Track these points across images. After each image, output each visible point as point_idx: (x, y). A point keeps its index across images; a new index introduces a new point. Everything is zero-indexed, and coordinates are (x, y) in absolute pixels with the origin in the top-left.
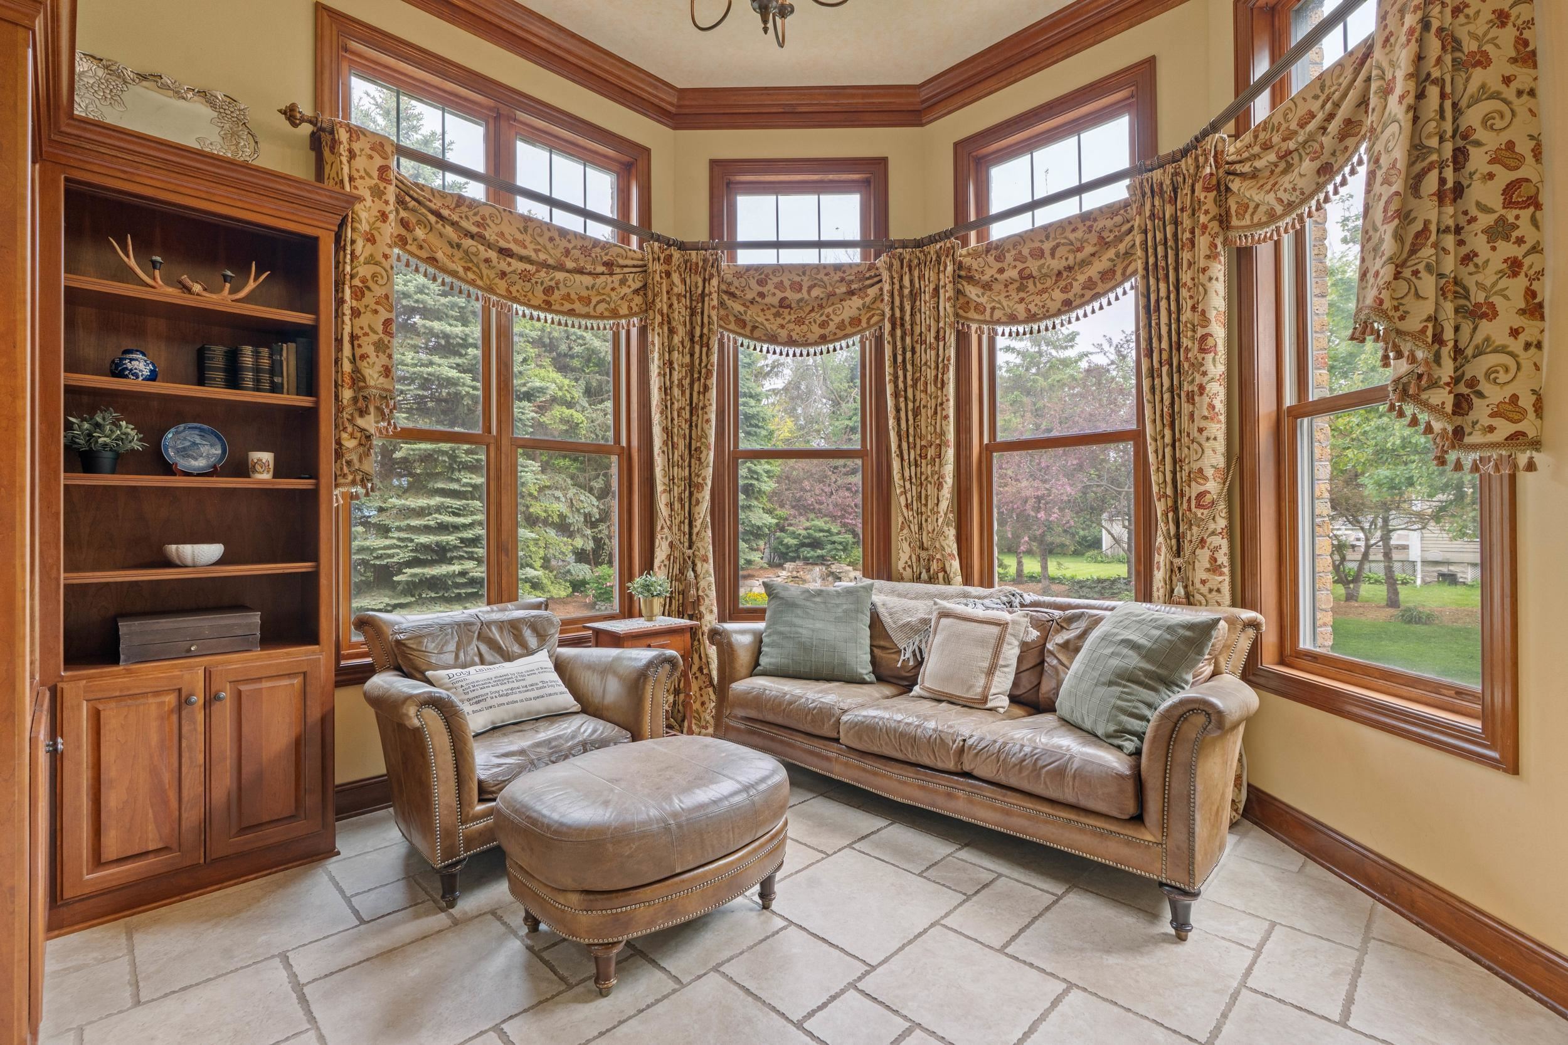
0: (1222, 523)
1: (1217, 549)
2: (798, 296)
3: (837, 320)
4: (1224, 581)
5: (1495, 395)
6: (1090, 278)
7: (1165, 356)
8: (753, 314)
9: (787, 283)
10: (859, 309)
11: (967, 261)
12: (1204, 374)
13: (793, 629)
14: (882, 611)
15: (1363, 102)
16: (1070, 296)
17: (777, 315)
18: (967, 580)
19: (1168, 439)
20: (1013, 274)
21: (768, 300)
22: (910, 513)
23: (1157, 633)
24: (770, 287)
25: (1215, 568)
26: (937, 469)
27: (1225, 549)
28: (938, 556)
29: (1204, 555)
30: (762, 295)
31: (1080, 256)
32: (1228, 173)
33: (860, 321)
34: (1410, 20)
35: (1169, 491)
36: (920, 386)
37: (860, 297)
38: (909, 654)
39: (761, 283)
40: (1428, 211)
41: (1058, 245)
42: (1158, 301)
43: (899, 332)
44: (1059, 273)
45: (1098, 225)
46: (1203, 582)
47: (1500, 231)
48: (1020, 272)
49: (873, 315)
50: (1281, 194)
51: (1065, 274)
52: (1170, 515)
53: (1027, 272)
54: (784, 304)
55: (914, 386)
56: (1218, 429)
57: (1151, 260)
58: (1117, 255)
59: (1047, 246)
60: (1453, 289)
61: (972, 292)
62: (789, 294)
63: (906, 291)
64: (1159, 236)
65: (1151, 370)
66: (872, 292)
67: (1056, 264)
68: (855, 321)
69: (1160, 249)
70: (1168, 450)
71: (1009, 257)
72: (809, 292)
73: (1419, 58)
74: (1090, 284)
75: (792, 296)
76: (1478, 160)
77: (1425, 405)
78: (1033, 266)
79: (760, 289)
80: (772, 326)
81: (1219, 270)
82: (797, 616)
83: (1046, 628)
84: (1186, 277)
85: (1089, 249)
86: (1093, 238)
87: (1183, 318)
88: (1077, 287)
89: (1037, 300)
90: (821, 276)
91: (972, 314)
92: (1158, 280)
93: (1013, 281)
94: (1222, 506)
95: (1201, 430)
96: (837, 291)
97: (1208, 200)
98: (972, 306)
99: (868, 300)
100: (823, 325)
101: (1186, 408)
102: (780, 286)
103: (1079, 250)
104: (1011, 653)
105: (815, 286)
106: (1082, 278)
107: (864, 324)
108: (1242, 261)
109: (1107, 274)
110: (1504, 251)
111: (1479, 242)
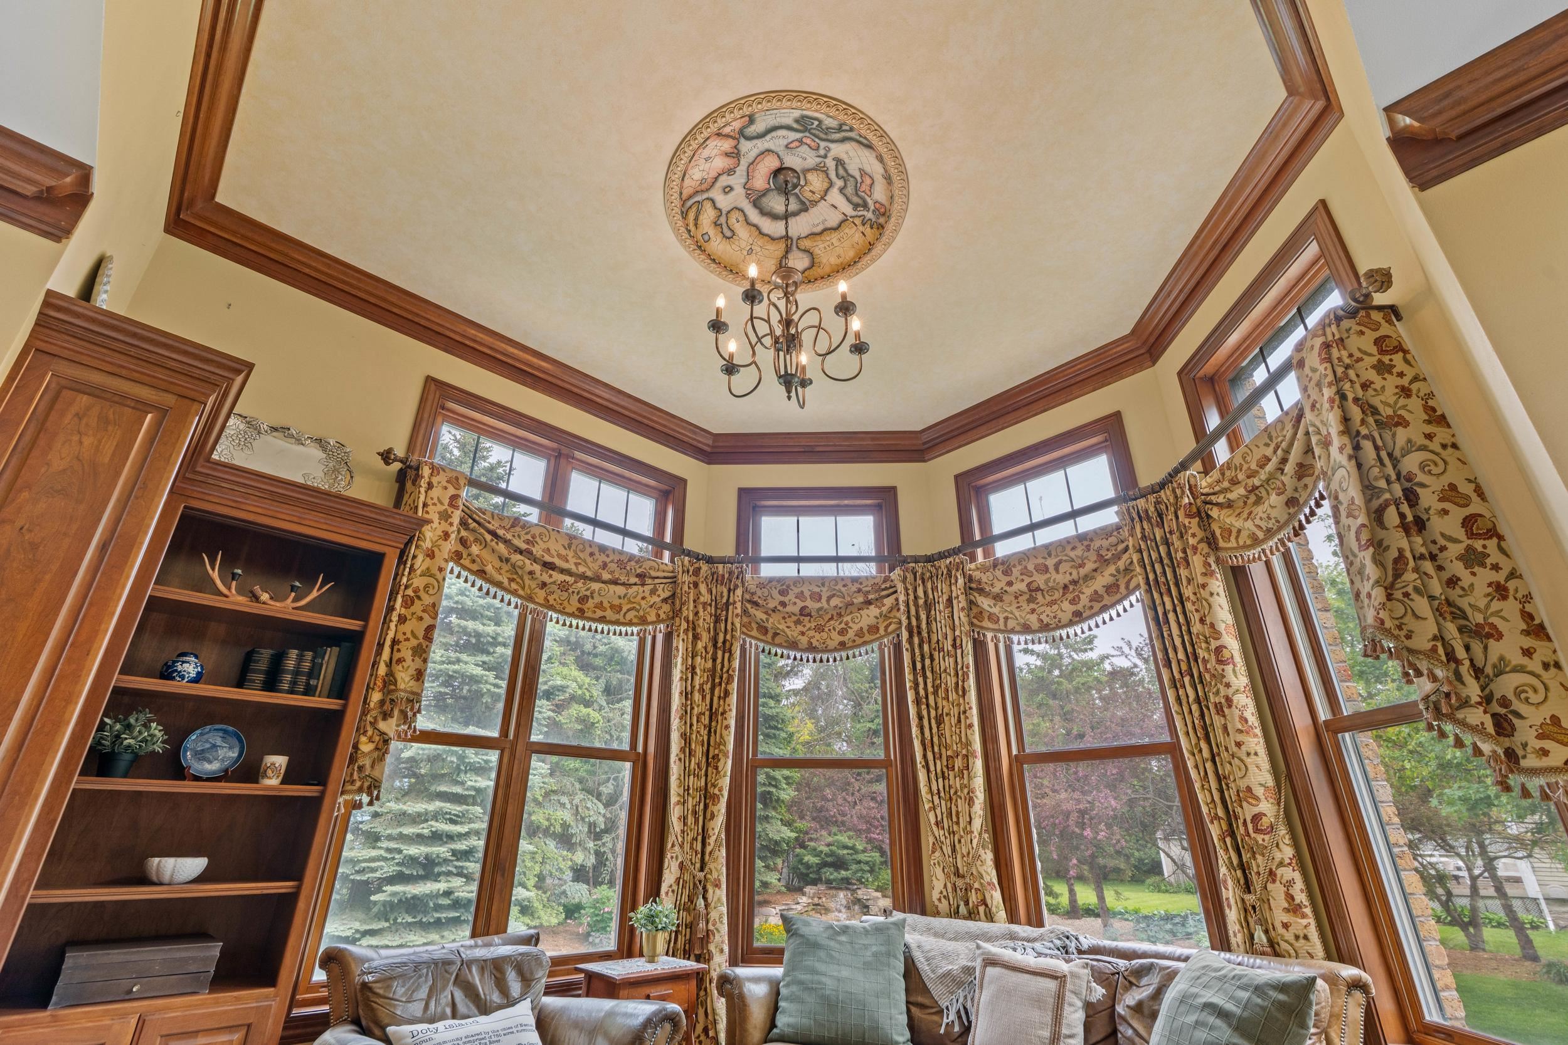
0: (1288, 852)
1: (1290, 884)
2: (818, 605)
3: (856, 627)
4: (1308, 923)
5: (1533, 716)
6: (1096, 592)
7: (1184, 667)
8: (774, 622)
9: (807, 594)
10: (877, 618)
11: (977, 575)
12: (1228, 685)
13: (816, 977)
14: (917, 955)
15: (1308, 450)
16: (1079, 607)
17: (798, 622)
18: (1013, 918)
19: (1206, 753)
20: (1022, 586)
21: (789, 609)
22: (942, 832)
23: (1244, 995)
24: (791, 597)
25: (1294, 909)
26: (966, 782)
27: (1299, 884)
28: (976, 885)
29: (1277, 891)
30: (783, 604)
31: (1083, 572)
32: (1206, 503)
33: (878, 629)
34: (1328, 392)
35: (1221, 812)
36: (941, 693)
37: (877, 606)
38: (952, 1016)
39: (783, 593)
40: (1398, 541)
41: (1060, 562)
42: (1165, 614)
43: (916, 640)
44: (1065, 587)
45: (1097, 544)
46: (1286, 926)
47: (1472, 558)
48: (1028, 585)
49: (890, 624)
50: (1258, 522)
51: (1071, 588)
52: (1228, 840)
53: (1034, 585)
54: (804, 612)
55: (935, 693)
56: (1256, 743)
57: (1151, 577)
58: (1118, 571)
59: (1051, 562)
60: (1449, 610)
61: (985, 603)
62: (809, 603)
63: (921, 602)
64: (1154, 555)
65: (1173, 680)
66: (889, 602)
67: (1062, 579)
68: (873, 629)
69: (1157, 567)
70: (1209, 765)
71: (1016, 572)
72: (828, 601)
73: (1346, 420)
74: (1096, 597)
75: (812, 605)
76: (1428, 499)
77: (1463, 724)
78: (1040, 580)
79: (782, 599)
80: (793, 633)
81: (1217, 585)
82: (820, 960)
83: (1110, 981)
84: (1188, 592)
85: (1090, 566)
86: (1093, 556)
87: (1194, 630)
88: (1084, 600)
89: (1048, 610)
90: (839, 587)
91: (986, 623)
92: (1161, 594)
93: (1022, 593)
94: (1283, 831)
95: (1239, 745)
96: (855, 601)
97: (1193, 525)
98: (986, 615)
99: (884, 609)
100: (842, 632)
101: (1218, 721)
102: (800, 596)
103: (1082, 566)
104: (1075, 1017)
105: (834, 595)
106: (1088, 592)
107: (882, 632)
108: (1238, 578)
109: (1111, 589)
110: (1484, 577)
111: (1458, 568)
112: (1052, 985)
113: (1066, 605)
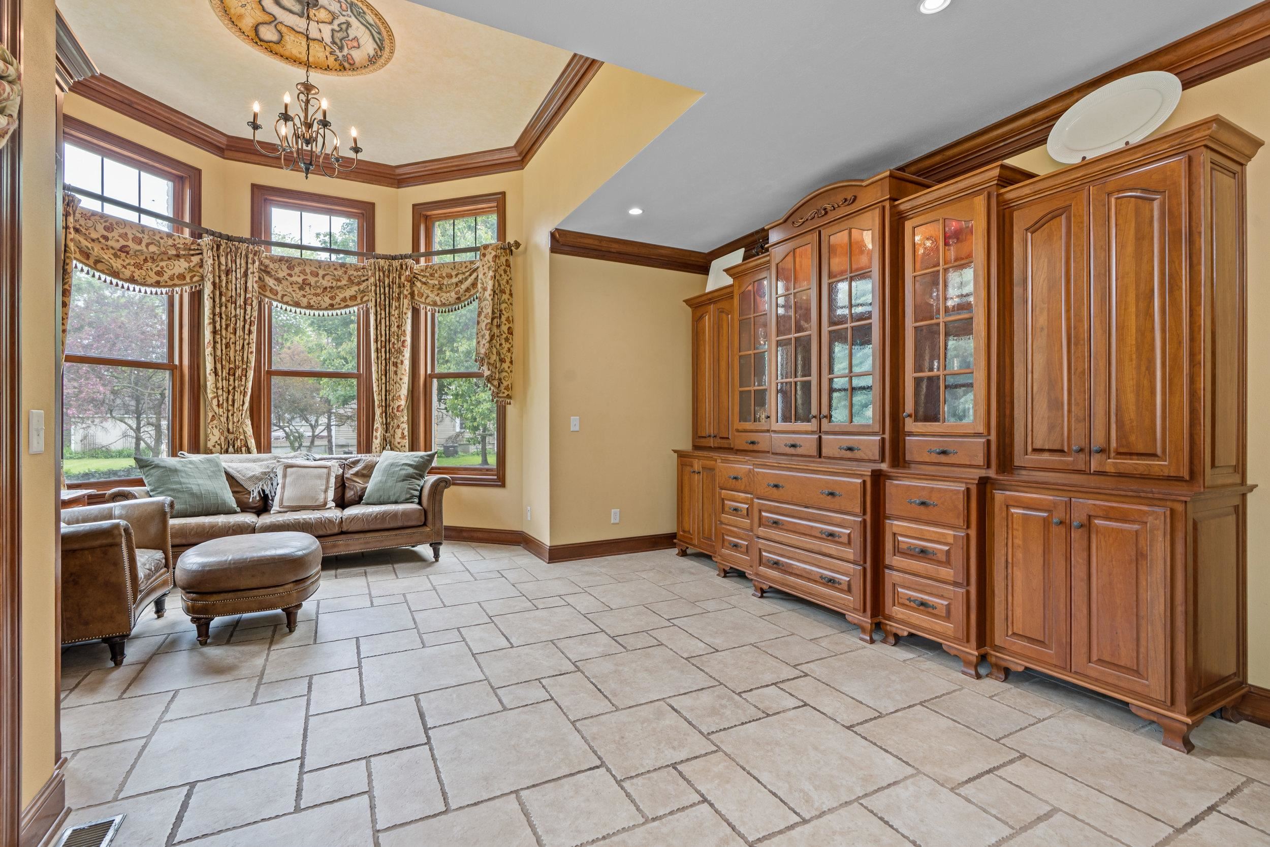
0: (406, 418)
1: (404, 429)
2: (139, 248)
3: (170, 273)
4: (406, 442)
5: (505, 384)
6: (345, 297)
7: (383, 344)
8: (96, 251)
9: (130, 236)
10: (186, 269)
11: (267, 262)
12: (404, 356)
13: (184, 486)
14: (230, 470)
15: (474, 285)
16: (334, 302)
17: (118, 256)
18: (259, 451)
19: (384, 381)
20: (300, 280)
21: (110, 243)
22: (221, 410)
23: (417, 459)
24: (115, 234)
25: (403, 437)
26: (243, 383)
27: (407, 429)
28: (242, 437)
29: (399, 432)
30: (106, 238)
31: (339, 284)
32: (414, 277)
33: (184, 278)
34: (491, 273)
35: (384, 404)
36: (231, 329)
37: (185, 260)
38: (256, 494)
39: (107, 228)
40: (495, 330)
41: (328, 274)
42: (380, 321)
43: (217, 293)
44: (326, 288)
45: (351, 272)
46: (399, 443)
47: (507, 340)
48: (304, 280)
49: (194, 276)
50: (442, 299)
51: (328, 290)
52: (384, 415)
53: (307, 282)
54: (124, 249)
55: (226, 329)
56: (406, 379)
57: (378, 300)
58: (359, 290)
59: (321, 272)
60: (498, 354)
61: (270, 282)
62: (130, 243)
63: (223, 268)
64: (382, 290)
65: (377, 349)
66: (196, 259)
67: (325, 283)
68: (182, 277)
69: (382, 296)
70: (384, 386)
71: (297, 270)
72: (147, 245)
73: (494, 286)
74: (344, 300)
75: (133, 246)
76: (503, 318)
77: (492, 384)
78: (312, 280)
79: (106, 233)
80: (117, 264)
81: (409, 314)
82: (182, 477)
83: (343, 466)
84: (395, 313)
85: (344, 282)
86: (346, 277)
87: (392, 330)
88: (338, 299)
89: (315, 298)
90: (157, 238)
91: (268, 293)
92: (381, 310)
93: (297, 283)
94: (406, 411)
95: (401, 379)
96: (170, 253)
97: (408, 285)
98: (268, 289)
99: (192, 264)
100: (158, 273)
101: (393, 369)
102: (124, 236)
103: (339, 280)
104: (333, 480)
105: (152, 243)
106: (341, 296)
107: (188, 280)
108: (416, 312)
109: (353, 298)
110: (508, 345)
111: (503, 341)
112: (325, 470)
113: (327, 299)
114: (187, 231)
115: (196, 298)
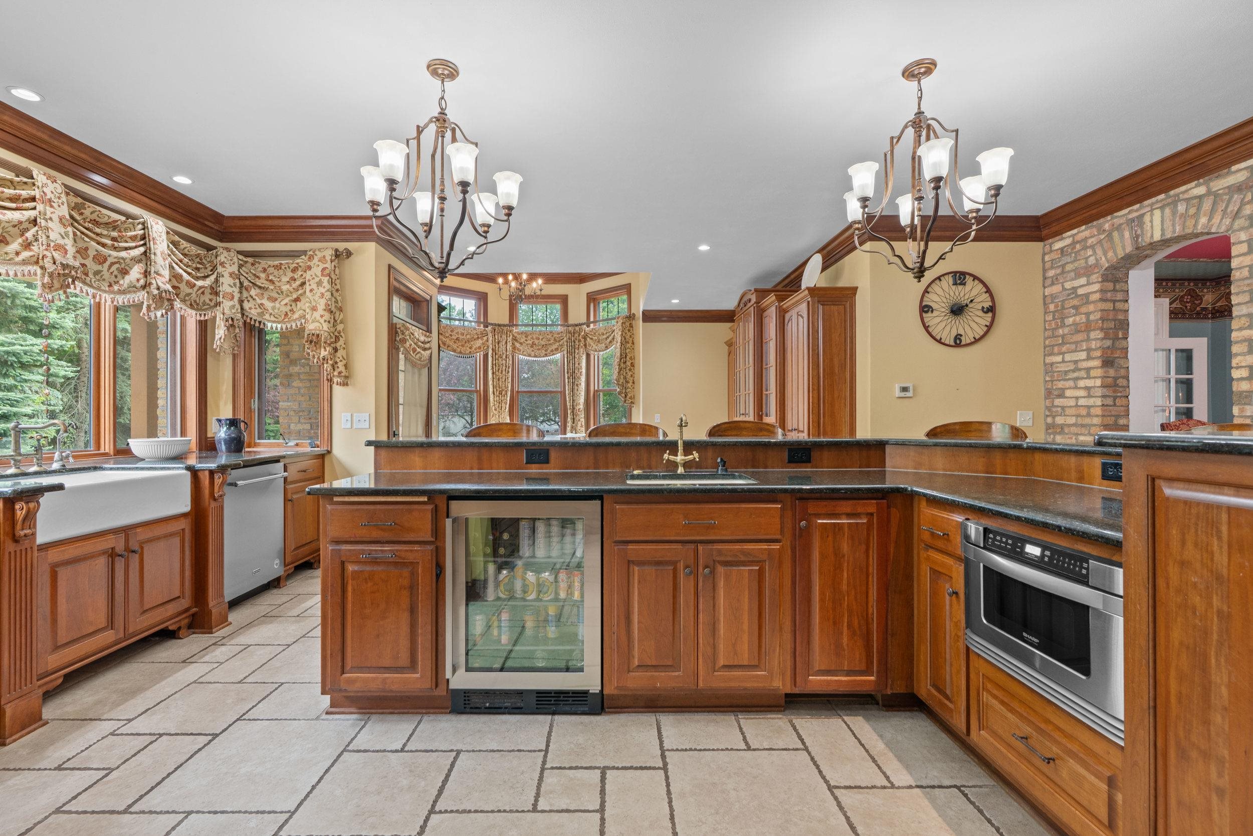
0: (583, 416)
1: (582, 422)
2: (463, 337)
3: (475, 347)
5: (629, 395)
6: (552, 349)
7: (571, 374)
8: (448, 342)
9: (460, 333)
10: (481, 344)
11: (516, 335)
12: (582, 380)
15: (613, 339)
17: (455, 342)
19: (572, 394)
20: (531, 342)
21: (453, 337)
22: (496, 412)
24: (454, 333)
25: (582, 426)
26: (505, 398)
27: (584, 422)
29: (579, 424)
30: (451, 335)
31: (549, 342)
32: (586, 335)
34: (620, 333)
35: (571, 408)
36: (500, 371)
37: (481, 340)
39: (452, 331)
40: (622, 365)
41: (544, 338)
43: (494, 354)
44: (543, 345)
45: (555, 336)
47: (630, 370)
48: (533, 342)
49: (485, 346)
50: (598, 348)
51: (545, 346)
52: (572, 414)
54: (457, 339)
56: (583, 393)
57: (569, 350)
59: (541, 337)
60: (625, 378)
61: (517, 345)
62: (460, 336)
63: (497, 341)
64: (570, 344)
65: (568, 377)
66: (485, 338)
67: (543, 343)
68: (480, 348)
69: (571, 347)
70: (572, 396)
71: (529, 337)
72: (466, 335)
74: (552, 351)
75: (461, 337)
76: (628, 358)
77: (621, 396)
78: (536, 342)
79: (451, 333)
80: (455, 346)
81: (584, 357)
84: (577, 356)
85: (552, 341)
86: (553, 338)
87: (576, 366)
88: (549, 351)
89: (538, 351)
90: (470, 332)
91: (516, 351)
93: (530, 344)
94: (583, 412)
95: (580, 394)
96: (475, 337)
97: (583, 340)
98: (517, 349)
99: (484, 341)
100: (471, 348)
101: (576, 387)
102: (458, 333)
106: (550, 349)
107: (482, 349)
108: (588, 356)
109: (557, 349)
110: (631, 373)
111: (628, 371)
113: (543, 351)
114: (482, 325)
115: (486, 356)
